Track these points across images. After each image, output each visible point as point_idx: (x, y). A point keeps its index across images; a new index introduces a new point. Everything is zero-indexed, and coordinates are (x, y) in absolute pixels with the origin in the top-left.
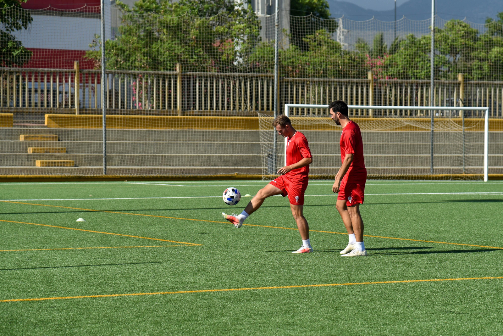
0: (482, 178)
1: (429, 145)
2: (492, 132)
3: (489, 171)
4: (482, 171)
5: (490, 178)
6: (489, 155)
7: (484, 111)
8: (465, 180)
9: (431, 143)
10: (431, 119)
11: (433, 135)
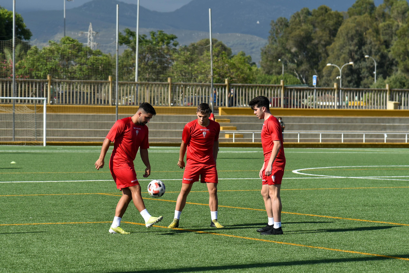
0: (42, 144)
1: (12, 122)
2: (48, 114)
3: (47, 140)
4: (42, 140)
5: (47, 144)
6: (47, 129)
7: (43, 100)
8: (34, 145)
9: (13, 121)
10: (13, 105)
11: (14, 116)
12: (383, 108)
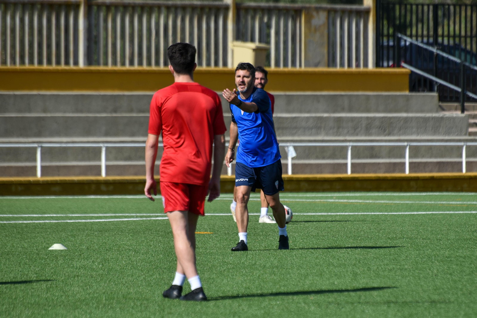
12: (216, 64)
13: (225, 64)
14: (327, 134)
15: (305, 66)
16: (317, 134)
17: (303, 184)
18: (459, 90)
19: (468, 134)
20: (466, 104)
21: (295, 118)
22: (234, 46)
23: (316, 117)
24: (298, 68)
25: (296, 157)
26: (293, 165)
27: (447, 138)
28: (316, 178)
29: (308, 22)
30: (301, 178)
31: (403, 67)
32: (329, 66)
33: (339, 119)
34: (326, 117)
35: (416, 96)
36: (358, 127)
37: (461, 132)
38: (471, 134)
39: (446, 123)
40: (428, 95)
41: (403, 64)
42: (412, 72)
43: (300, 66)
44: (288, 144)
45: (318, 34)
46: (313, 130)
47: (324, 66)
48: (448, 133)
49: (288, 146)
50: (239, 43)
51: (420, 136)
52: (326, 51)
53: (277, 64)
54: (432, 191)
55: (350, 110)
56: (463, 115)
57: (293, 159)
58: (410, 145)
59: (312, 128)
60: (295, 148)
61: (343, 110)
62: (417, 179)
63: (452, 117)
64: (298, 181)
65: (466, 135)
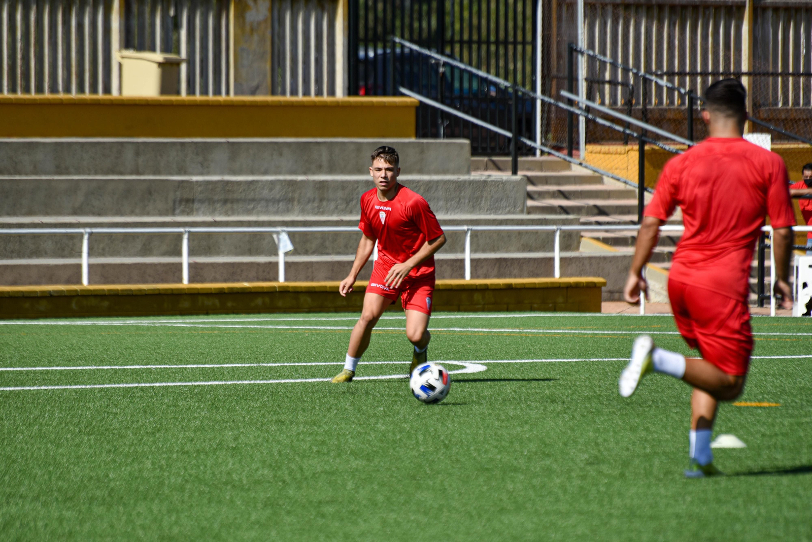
12: (94, 90)
13: (107, 89)
14: (303, 211)
15: (236, 93)
16: (288, 211)
17: (303, 299)
18: (509, 135)
19: (525, 210)
20: (521, 159)
21: (252, 182)
22: (123, 57)
23: (285, 181)
24: (223, 97)
25: (291, 252)
26: (288, 265)
27: (492, 217)
28: (326, 287)
29: (240, 16)
30: (301, 287)
31: (403, 95)
32: (273, 93)
33: (322, 185)
34: (302, 181)
35: (436, 143)
36: (353, 198)
37: (515, 206)
38: (531, 210)
39: (490, 191)
40: (455, 143)
41: (404, 90)
42: (421, 102)
43: (228, 93)
44: (279, 229)
45: (256, 38)
46: (281, 204)
47: (266, 94)
48: (494, 209)
49: (278, 233)
50: (130, 53)
51: (451, 214)
52: (268, 66)
53: (191, 90)
54: (508, 310)
55: (331, 170)
56: (515, 178)
57: (286, 254)
58: (471, 230)
59: (279, 201)
60: (291, 235)
61: (319, 170)
62: (485, 289)
63: (499, 181)
64: (297, 293)
65: (522, 212)
